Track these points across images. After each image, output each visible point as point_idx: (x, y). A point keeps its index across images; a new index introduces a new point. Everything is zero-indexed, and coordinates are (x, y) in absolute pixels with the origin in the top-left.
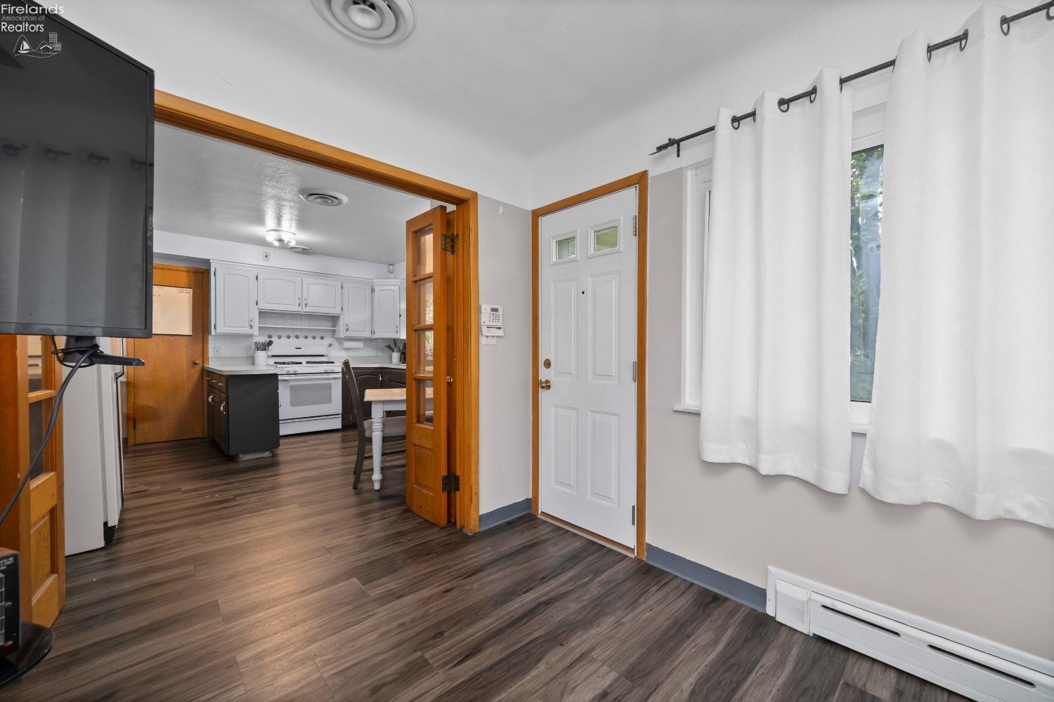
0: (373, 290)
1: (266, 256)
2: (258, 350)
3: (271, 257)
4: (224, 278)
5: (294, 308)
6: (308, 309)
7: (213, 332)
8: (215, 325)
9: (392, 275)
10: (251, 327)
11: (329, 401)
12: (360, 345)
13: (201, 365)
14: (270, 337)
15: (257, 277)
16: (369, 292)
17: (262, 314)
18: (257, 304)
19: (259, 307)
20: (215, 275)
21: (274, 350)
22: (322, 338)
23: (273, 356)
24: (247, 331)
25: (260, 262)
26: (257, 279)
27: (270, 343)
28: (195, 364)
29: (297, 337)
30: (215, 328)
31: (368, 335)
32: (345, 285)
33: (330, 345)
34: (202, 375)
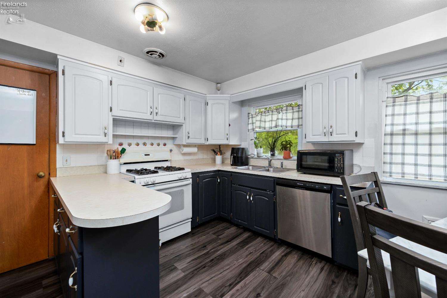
0: (207, 104)
1: (121, 61)
2: (111, 159)
3: (125, 61)
4: (75, 78)
5: (147, 117)
6: (158, 118)
7: (61, 140)
8: (63, 133)
9: (219, 92)
10: (105, 135)
11: (182, 207)
12: (195, 150)
13: (47, 177)
14: (121, 144)
15: (111, 82)
16: (203, 104)
17: (117, 122)
18: (111, 111)
19: (113, 114)
20: (63, 74)
21: (125, 158)
22: (165, 145)
23: (125, 164)
24: (101, 139)
25: (115, 65)
26: (111, 84)
27: (123, 151)
28: (40, 177)
29: (145, 144)
30: (63, 136)
31: (202, 141)
32: (187, 97)
33: (171, 151)
34: (49, 190)
